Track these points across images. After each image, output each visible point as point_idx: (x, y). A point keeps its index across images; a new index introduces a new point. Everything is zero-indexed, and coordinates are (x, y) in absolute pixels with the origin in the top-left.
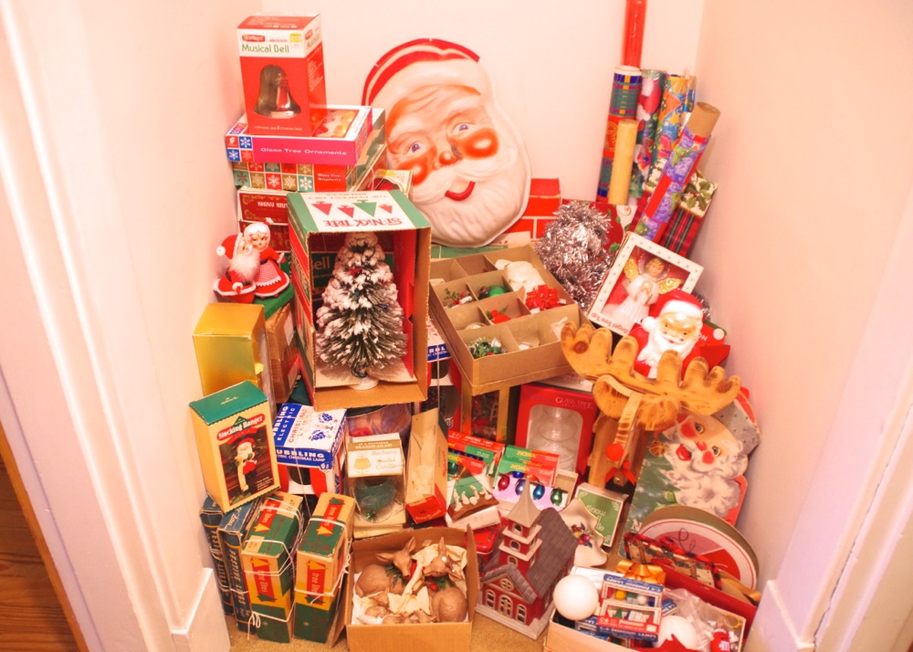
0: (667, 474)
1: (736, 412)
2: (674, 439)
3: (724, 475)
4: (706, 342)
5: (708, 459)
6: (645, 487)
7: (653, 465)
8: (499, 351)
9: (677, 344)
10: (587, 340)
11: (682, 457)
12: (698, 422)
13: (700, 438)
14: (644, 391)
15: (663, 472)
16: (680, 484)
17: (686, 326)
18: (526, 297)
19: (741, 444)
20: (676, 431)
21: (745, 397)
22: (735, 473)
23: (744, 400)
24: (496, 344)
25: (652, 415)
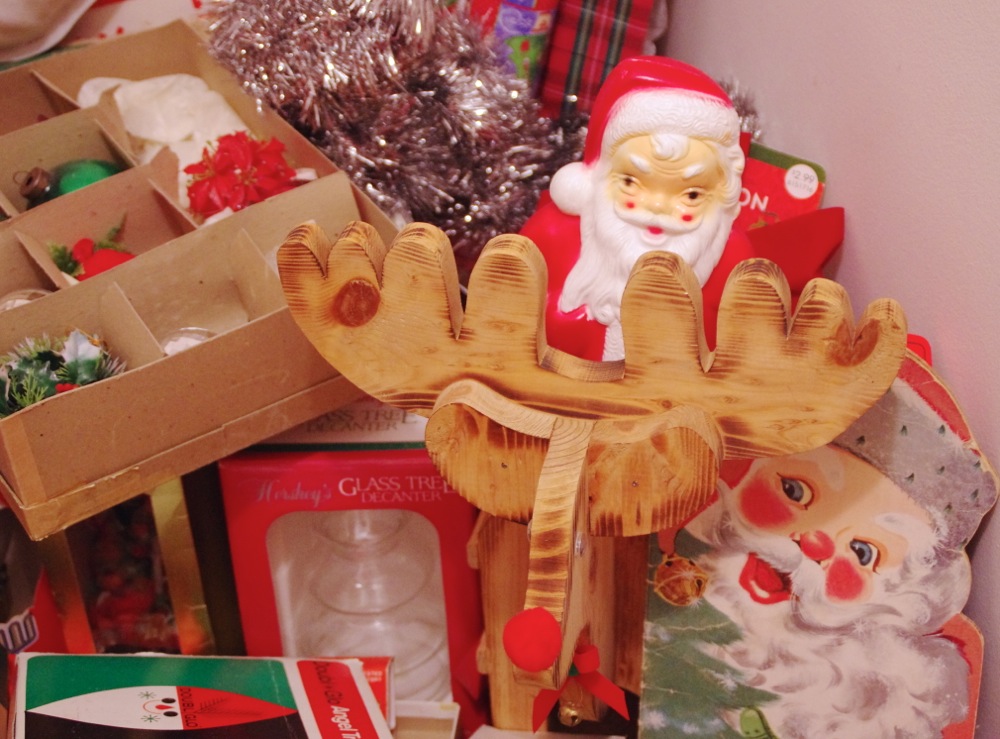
0: (726, 655)
1: (903, 419)
2: (726, 537)
3: (902, 623)
4: (766, 215)
5: (844, 583)
6: (665, 709)
7: (676, 636)
8: (98, 372)
9: (676, 233)
10: (370, 275)
11: (763, 594)
12: (789, 472)
13: (807, 523)
14: (593, 411)
15: (711, 650)
16: (772, 680)
17: (690, 170)
18: (185, 180)
19: (939, 516)
20: (726, 515)
21: (923, 364)
22: (938, 611)
23: (926, 375)
24: (80, 349)
25: (634, 484)
